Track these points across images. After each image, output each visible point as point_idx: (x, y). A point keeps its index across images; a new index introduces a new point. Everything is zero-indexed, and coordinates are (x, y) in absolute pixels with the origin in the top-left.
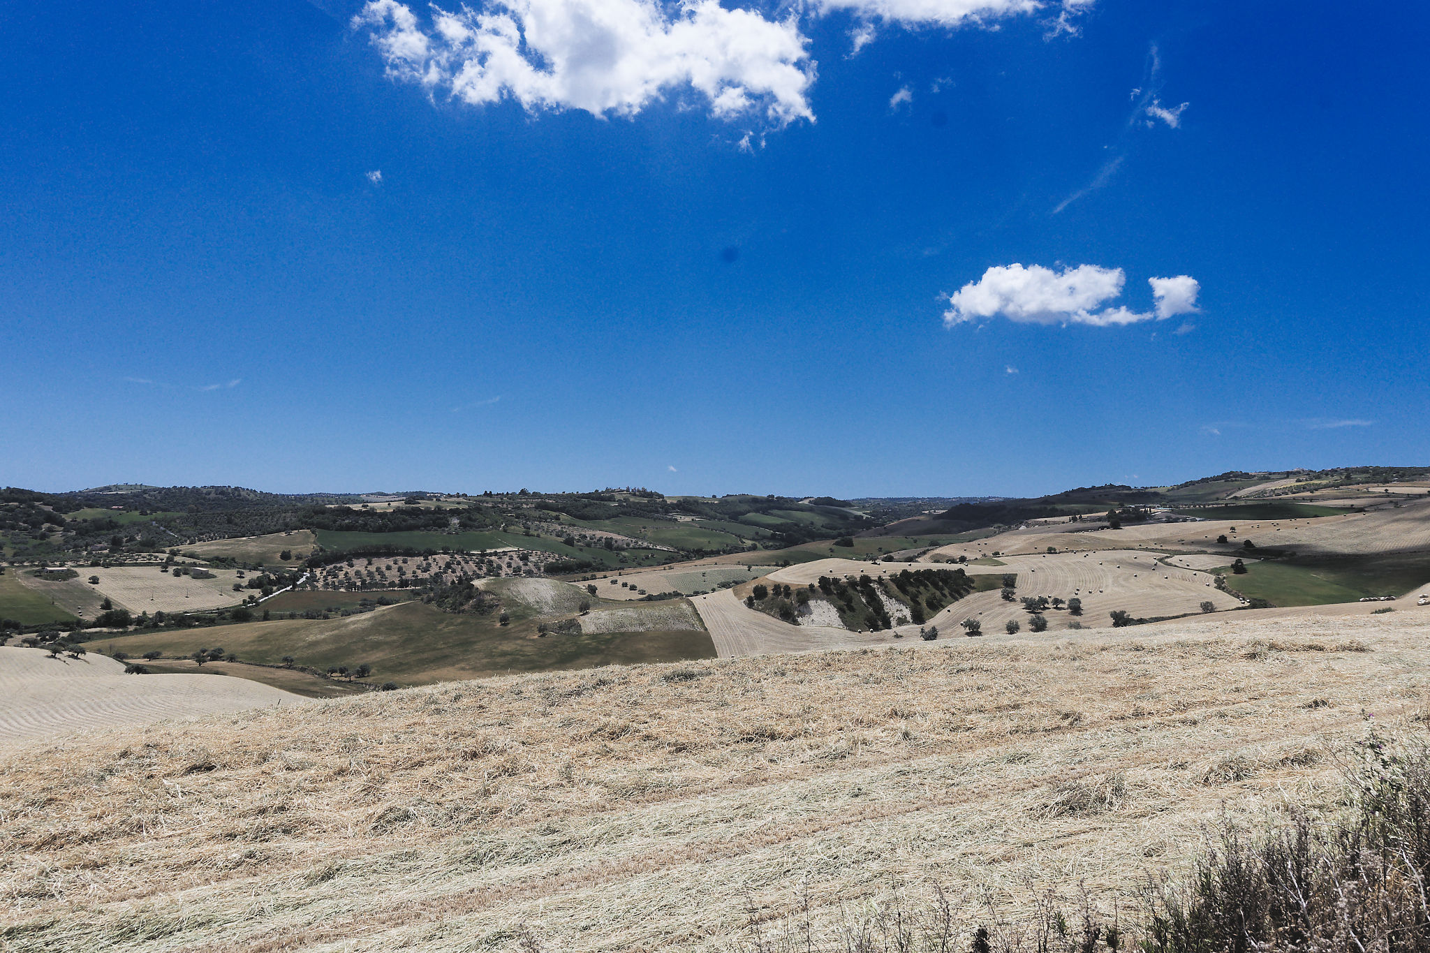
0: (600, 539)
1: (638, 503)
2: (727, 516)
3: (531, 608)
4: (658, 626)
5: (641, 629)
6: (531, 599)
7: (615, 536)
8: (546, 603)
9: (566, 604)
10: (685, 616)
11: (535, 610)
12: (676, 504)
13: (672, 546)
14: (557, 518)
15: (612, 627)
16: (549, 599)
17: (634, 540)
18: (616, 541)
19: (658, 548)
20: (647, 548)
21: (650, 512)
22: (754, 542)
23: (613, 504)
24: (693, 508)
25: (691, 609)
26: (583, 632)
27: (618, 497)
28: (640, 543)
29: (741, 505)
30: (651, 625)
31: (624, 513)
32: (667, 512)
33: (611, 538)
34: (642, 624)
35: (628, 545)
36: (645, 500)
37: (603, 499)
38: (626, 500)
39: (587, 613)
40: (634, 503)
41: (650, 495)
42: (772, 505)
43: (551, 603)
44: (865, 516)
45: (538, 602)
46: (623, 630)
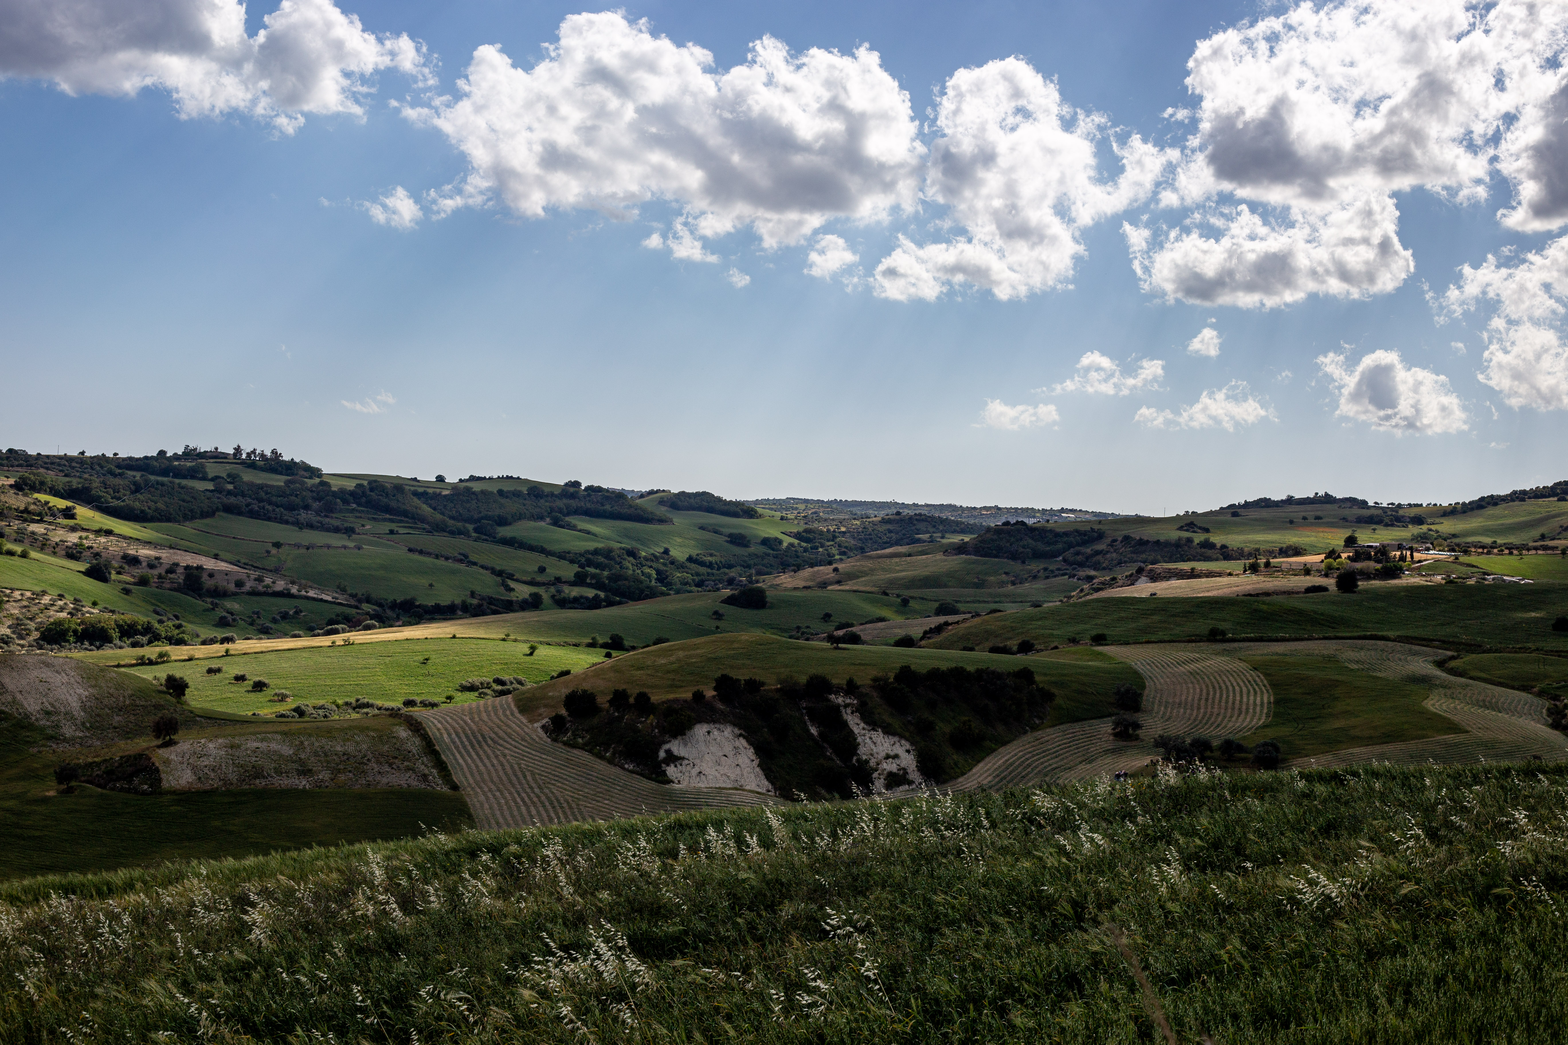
0: (171, 570)
1: (261, 487)
2: (470, 527)
3: (30, 727)
4: (342, 777)
5: (303, 783)
6: (32, 705)
7: (209, 564)
8: (69, 716)
9: (117, 719)
10: (406, 756)
11: (42, 729)
12: (352, 493)
13: (343, 590)
14: (68, 514)
15: (233, 777)
16: (75, 705)
17: (254, 574)
18: (211, 575)
19: (311, 594)
20: (285, 594)
21: (291, 508)
22: (534, 590)
23: (201, 486)
24: (393, 504)
25: (417, 741)
26: (165, 785)
27: (212, 469)
28: (268, 581)
29: (503, 501)
30: (325, 775)
31: (229, 509)
32: (329, 509)
33: (199, 568)
34: (305, 772)
35: (239, 584)
36: (278, 481)
37: (179, 473)
38: (233, 478)
39: (170, 744)
40: (251, 485)
41: (292, 468)
42: (573, 503)
43: (80, 715)
44: (787, 540)
45: (48, 713)
46: (260, 783)
